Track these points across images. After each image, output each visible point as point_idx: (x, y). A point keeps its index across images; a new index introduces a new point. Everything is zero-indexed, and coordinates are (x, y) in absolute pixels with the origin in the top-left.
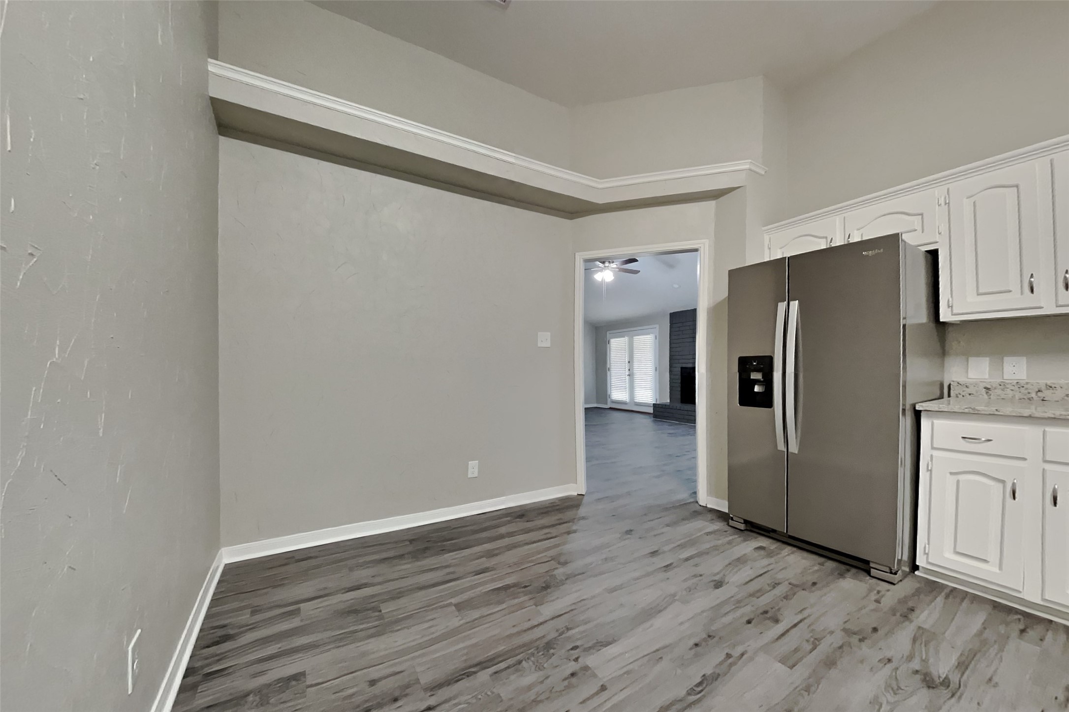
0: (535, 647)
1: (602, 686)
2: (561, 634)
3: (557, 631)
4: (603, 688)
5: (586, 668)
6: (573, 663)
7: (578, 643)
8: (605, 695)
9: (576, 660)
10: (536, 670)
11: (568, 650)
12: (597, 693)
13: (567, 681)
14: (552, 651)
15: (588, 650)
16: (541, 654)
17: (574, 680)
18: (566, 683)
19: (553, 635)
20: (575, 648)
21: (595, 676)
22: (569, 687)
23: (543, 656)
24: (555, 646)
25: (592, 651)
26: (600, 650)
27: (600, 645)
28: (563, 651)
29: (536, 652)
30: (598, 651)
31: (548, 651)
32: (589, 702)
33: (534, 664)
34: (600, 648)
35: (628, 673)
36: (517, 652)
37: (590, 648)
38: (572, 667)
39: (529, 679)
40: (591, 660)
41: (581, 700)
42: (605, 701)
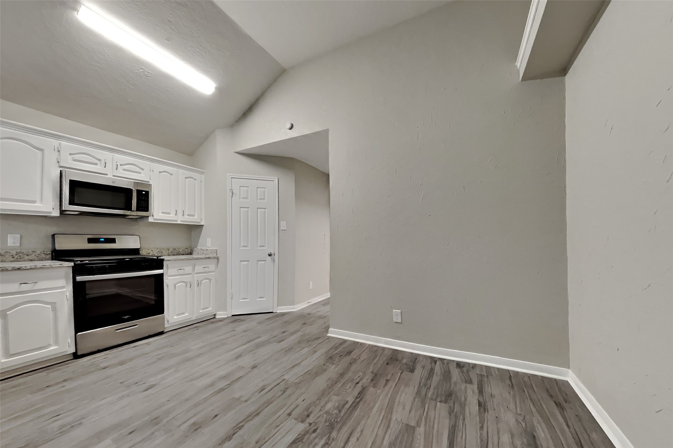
0: (339, 422)
1: (290, 415)
2: (329, 438)
3: (333, 439)
4: (289, 414)
5: (303, 421)
6: (311, 422)
7: (314, 435)
8: (288, 411)
9: (310, 424)
10: (329, 411)
11: (318, 428)
12: (292, 411)
13: (309, 412)
14: (328, 424)
15: (306, 432)
16: (332, 420)
17: (306, 413)
18: (310, 411)
19: (334, 434)
20: (315, 431)
21: (296, 419)
22: (307, 409)
23: (331, 419)
24: (328, 428)
25: (303, 433)
26: (298, 435)
27: (299, 439)
28: (320, 427)
29: (336, 420)
30: (299, 434)
31: (330, 423)
32: (295, 407)
33: (332, 414)
34: (299, 436)
35: (278, 426)
36: (346, 416)
37: (305, 435)
38: (311, 419)
39: (329, 406)
40: (301, 427)
41: (298, 407)
42: (286, 410)
